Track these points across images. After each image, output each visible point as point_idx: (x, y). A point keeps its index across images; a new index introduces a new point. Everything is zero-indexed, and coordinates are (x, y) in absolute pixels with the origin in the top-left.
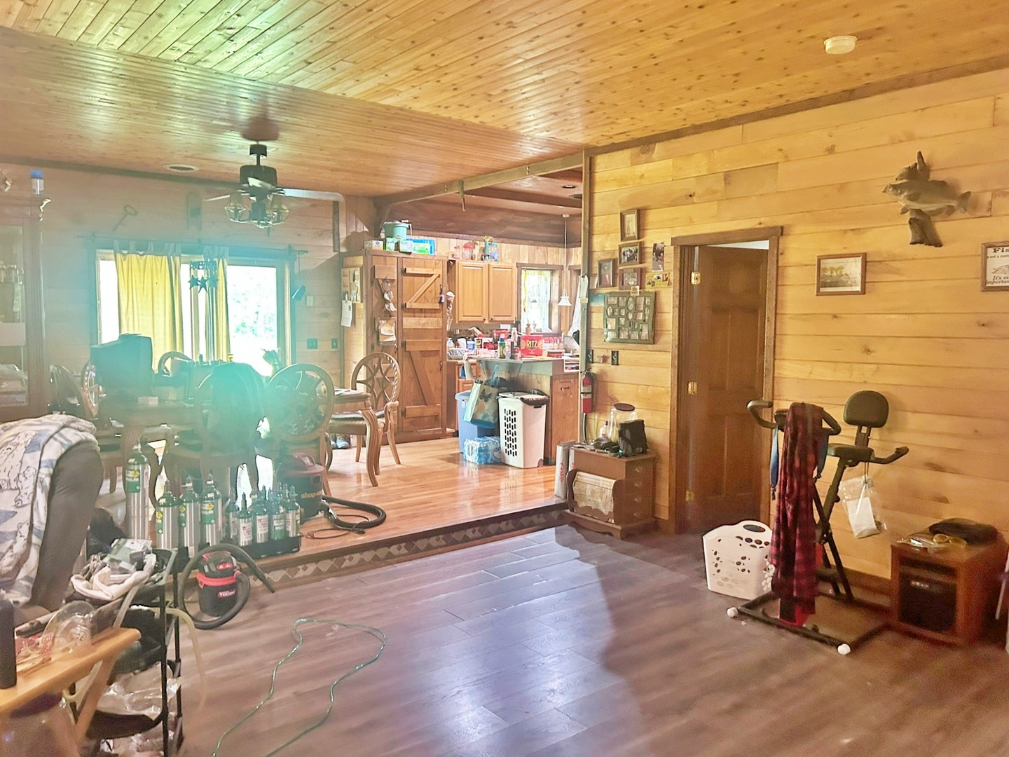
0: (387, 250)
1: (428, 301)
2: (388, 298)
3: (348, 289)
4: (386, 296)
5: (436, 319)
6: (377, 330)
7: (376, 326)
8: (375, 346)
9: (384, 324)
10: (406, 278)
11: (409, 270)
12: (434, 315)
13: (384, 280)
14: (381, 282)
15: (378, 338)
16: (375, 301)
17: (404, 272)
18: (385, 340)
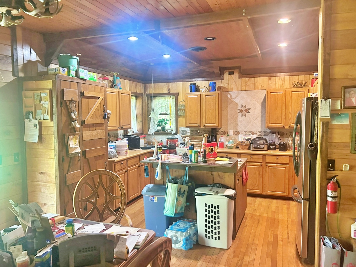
0: (71, 76)
1: (97, 118)
2: (74, 117)
3: (33, 109)
4: (73, 115)
5: (102, 131)
6: (66, 144)
7: (66, 142)
8: (65, 158)
9: (72, 138)
10: (84, 100)
11: (86, 94)
12: (100, 128)
13: (70, 101)
14: (68, 103)
15: (67, 151)
16: (64, 119)
17: (82, 94)
18: (72, 152)
